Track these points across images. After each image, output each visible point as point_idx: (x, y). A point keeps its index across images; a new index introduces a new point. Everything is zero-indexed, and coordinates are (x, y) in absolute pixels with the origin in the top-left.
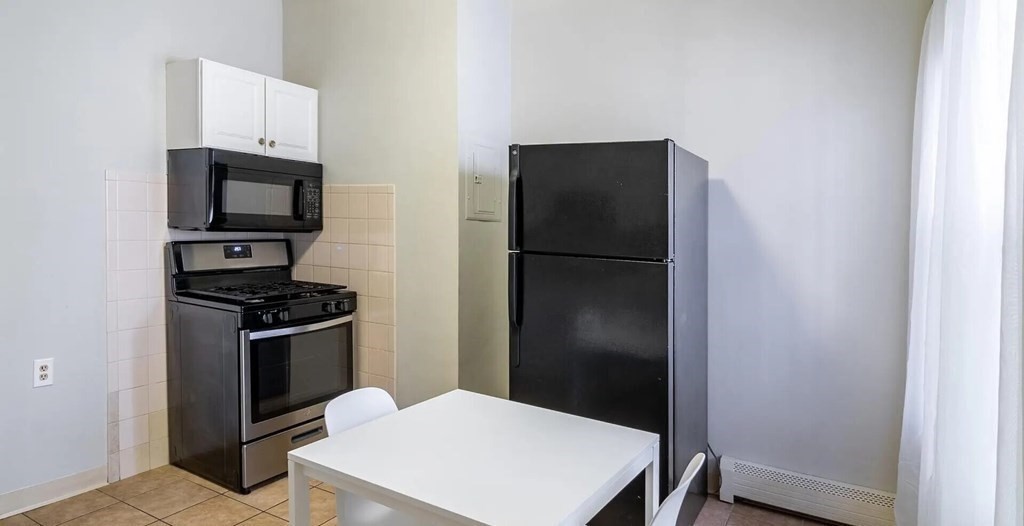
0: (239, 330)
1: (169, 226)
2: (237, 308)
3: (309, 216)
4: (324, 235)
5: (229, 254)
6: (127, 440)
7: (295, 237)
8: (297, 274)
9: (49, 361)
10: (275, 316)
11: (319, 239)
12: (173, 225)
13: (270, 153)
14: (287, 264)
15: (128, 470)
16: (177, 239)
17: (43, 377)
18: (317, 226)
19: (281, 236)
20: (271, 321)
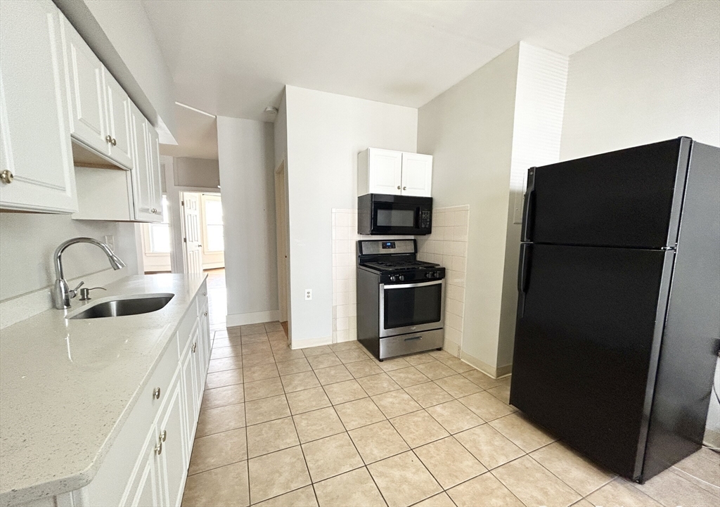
0: (379, 284)
1: (358, 233)
2: (378, 272)
3: (423, 226)
4: (433, 236)
5: (384, 247)
6: (340, 327)
7: (419, 238)
8: (420, 257)
9: (310, 290)
10: (397, 278)
11: (430, 238)
12: (360, 232)
13: (405, 193)
14: (413, 251)
15: (340, 339)
16: (362, 239)
17: (308, 297)
18: (428, 231)
19: (412, 237)
20: (403, 279)
